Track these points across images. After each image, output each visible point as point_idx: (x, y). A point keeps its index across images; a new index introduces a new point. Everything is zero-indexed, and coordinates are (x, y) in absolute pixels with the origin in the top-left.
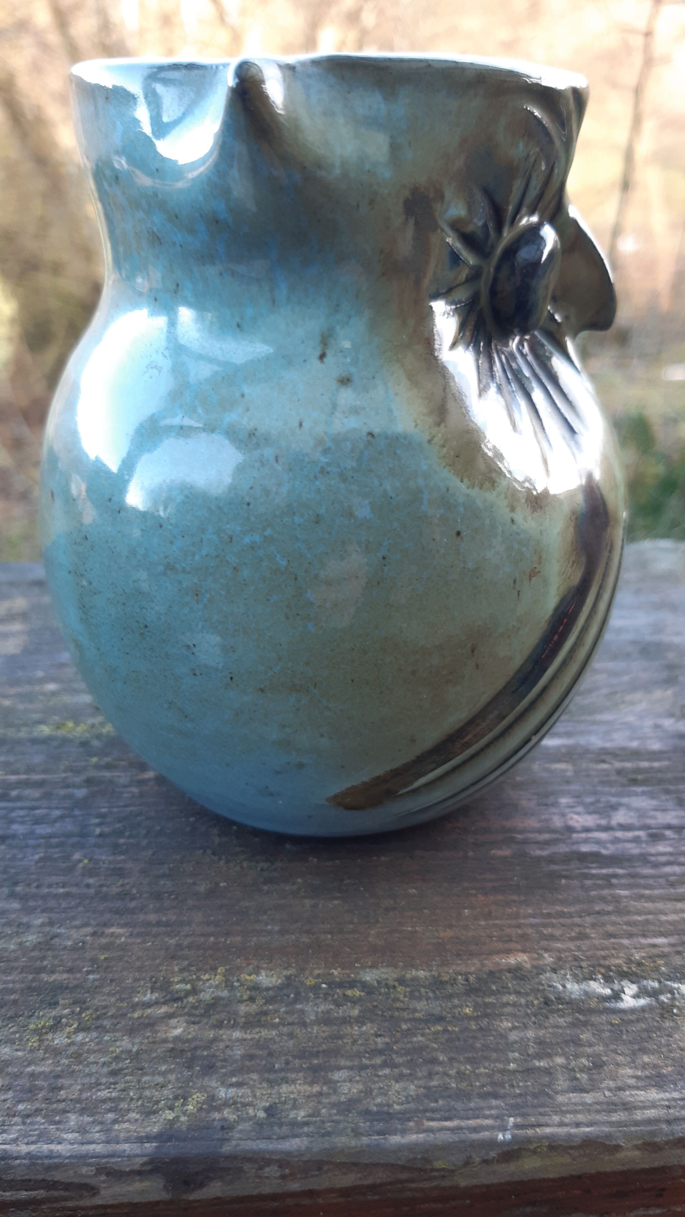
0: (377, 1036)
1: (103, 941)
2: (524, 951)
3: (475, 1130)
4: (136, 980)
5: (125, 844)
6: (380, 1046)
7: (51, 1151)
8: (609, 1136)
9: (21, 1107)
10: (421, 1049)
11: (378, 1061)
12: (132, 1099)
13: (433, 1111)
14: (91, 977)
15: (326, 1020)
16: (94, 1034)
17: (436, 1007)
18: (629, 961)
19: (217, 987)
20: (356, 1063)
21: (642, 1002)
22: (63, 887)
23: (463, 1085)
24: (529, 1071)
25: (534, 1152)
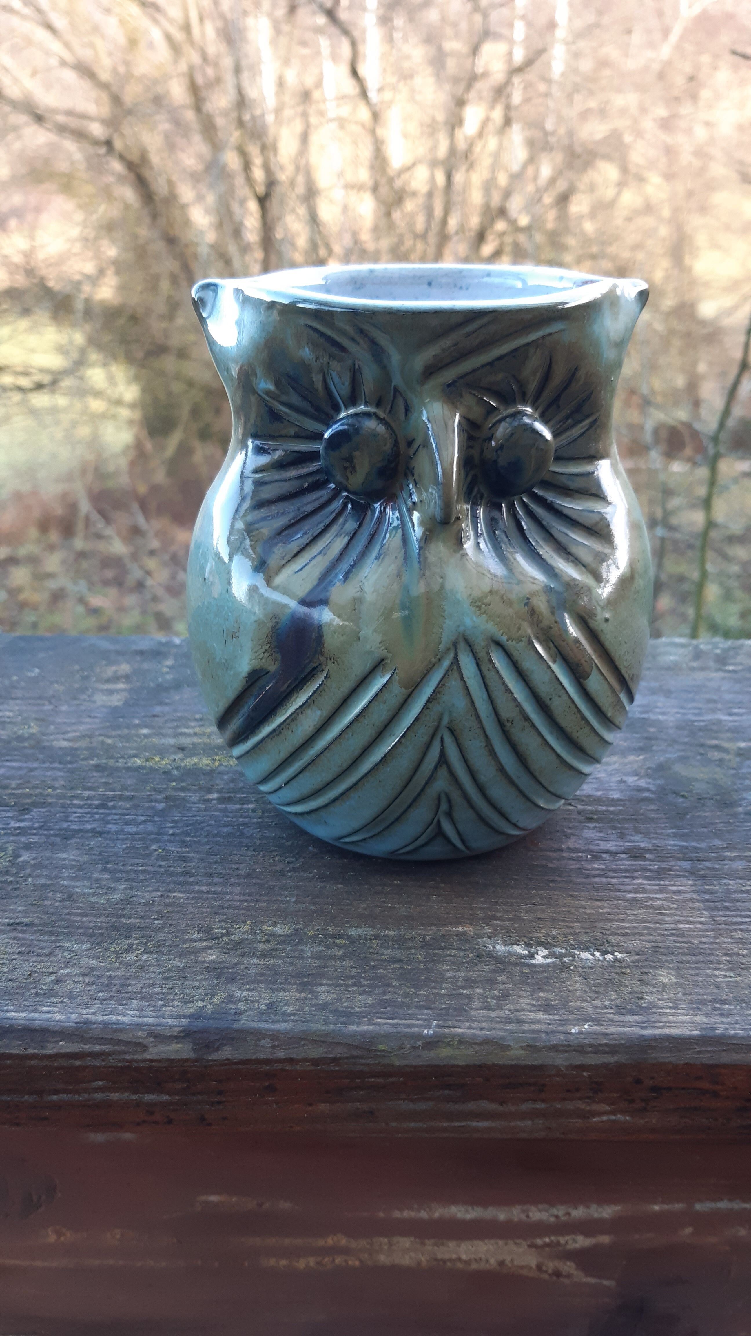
0: (352, 968)
1: (168, 901)
2: (471, 925)
3: (409, 1026)
4: (188, 925)
5: (190, 841)
6: (352, 974)
7: (118, 1020)
8: (503, 1038)
9: (100, 994)
10: (382, 977)
11: (350, 982)
12: (176, 994)
13: (382, 1013)
14: (156, 922)
15: (318, 956)
16: (155, 956)
17: (399, 954)
18: (547, 935)
19: (245, 932)
20: (335, 982)
21: (549, 961)
22: (142, 866)
23: (406, 1000)
24: (455, 995)
25: (448, 1044)
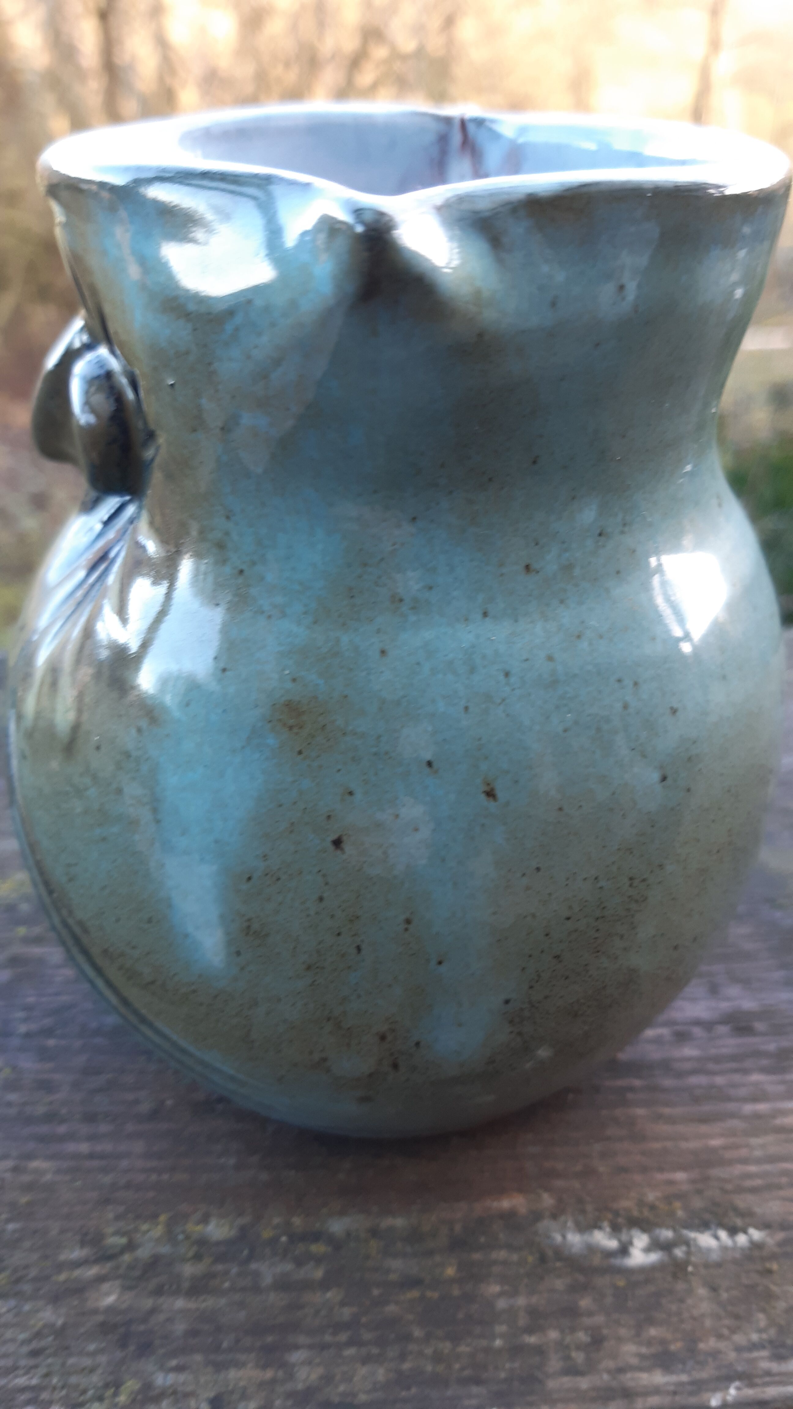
0: (342, 1304)
1: (26, 1178)
2: (520, 1192)
4: (62, 1231)
6: (345, 1319)
10: (394, 1322)
11: (343, 1337)
12: (55, 1388)
14: (10, 1226)
15: (282, 1285)
16: (12, 1303)
17: (413, 1267)
18: (641, 1203)
19: (158, 1240)
20: (317, 1339)
21: (654, 1257)
23: (440, 1368)
24: (516, 1350)
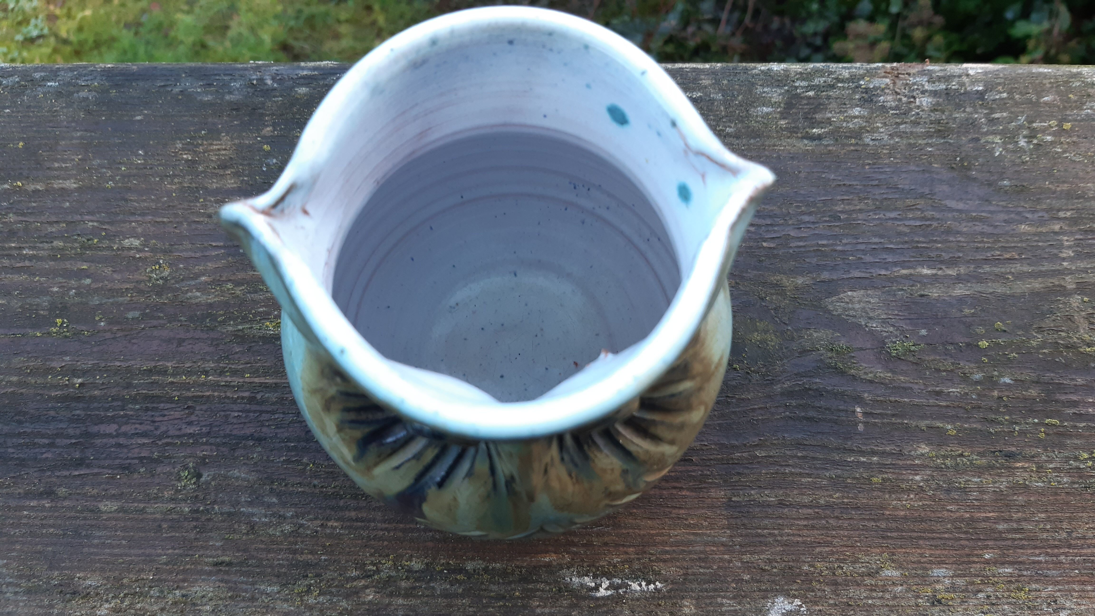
1: (327, 531)
2: (555, 553)
4: (347, 561)
14: (323, 558)
15: (445, 594)
16: (328, 597)
17: (502, 590)
18: (610, 563)
19: (390, 569)
21: (609, 593)
22: (300, 486)
